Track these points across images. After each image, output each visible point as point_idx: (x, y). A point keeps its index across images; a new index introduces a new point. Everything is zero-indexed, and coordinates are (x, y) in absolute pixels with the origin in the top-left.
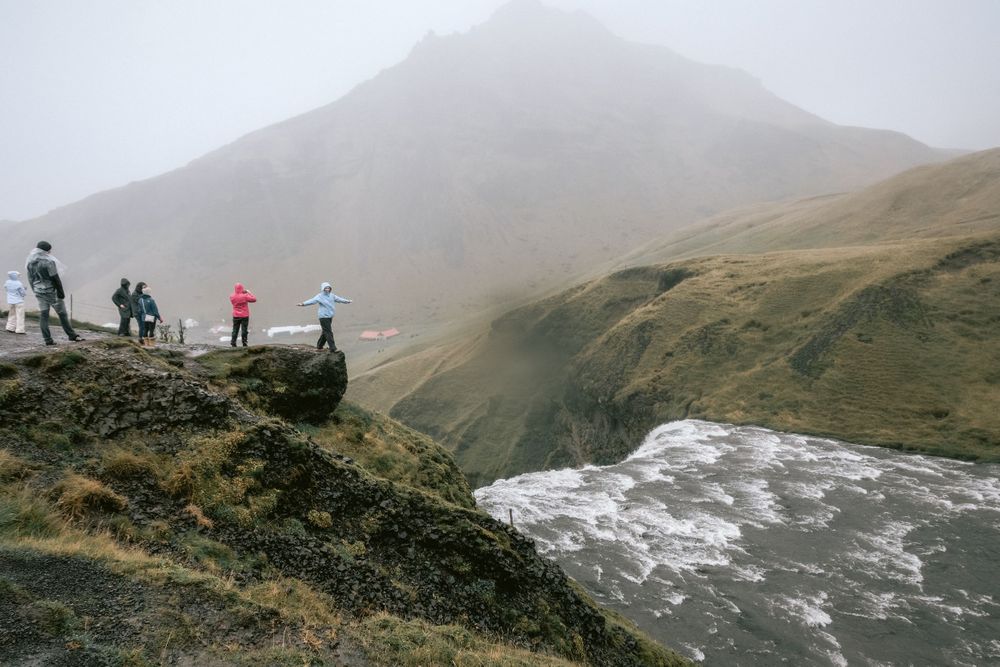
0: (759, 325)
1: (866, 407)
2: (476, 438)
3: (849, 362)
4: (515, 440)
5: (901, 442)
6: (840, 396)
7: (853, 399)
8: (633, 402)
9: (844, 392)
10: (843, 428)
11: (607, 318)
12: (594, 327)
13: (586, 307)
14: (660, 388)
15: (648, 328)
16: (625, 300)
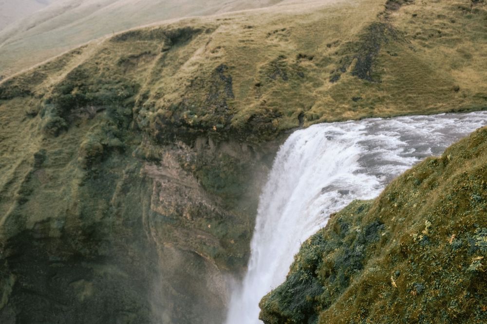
0: (305, 56)
1: (422, 93)
2: (31, 191)
3: (395, 68)
4: (75, 182)
5: (452, 108)
6: (403, 90)
7: (412, 90)
8: (252, 123)
9: (404, 86)
10: (416, 108)
11: (125, 72)
12: (117, 81)
13: (101, 66)
14: (271, 109)
15: (224, 69)
16: (133, 57)
